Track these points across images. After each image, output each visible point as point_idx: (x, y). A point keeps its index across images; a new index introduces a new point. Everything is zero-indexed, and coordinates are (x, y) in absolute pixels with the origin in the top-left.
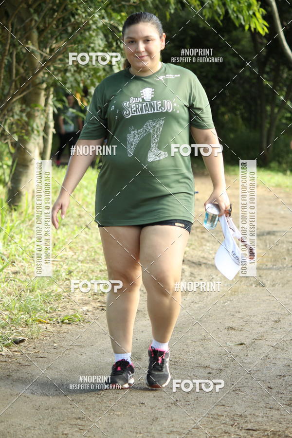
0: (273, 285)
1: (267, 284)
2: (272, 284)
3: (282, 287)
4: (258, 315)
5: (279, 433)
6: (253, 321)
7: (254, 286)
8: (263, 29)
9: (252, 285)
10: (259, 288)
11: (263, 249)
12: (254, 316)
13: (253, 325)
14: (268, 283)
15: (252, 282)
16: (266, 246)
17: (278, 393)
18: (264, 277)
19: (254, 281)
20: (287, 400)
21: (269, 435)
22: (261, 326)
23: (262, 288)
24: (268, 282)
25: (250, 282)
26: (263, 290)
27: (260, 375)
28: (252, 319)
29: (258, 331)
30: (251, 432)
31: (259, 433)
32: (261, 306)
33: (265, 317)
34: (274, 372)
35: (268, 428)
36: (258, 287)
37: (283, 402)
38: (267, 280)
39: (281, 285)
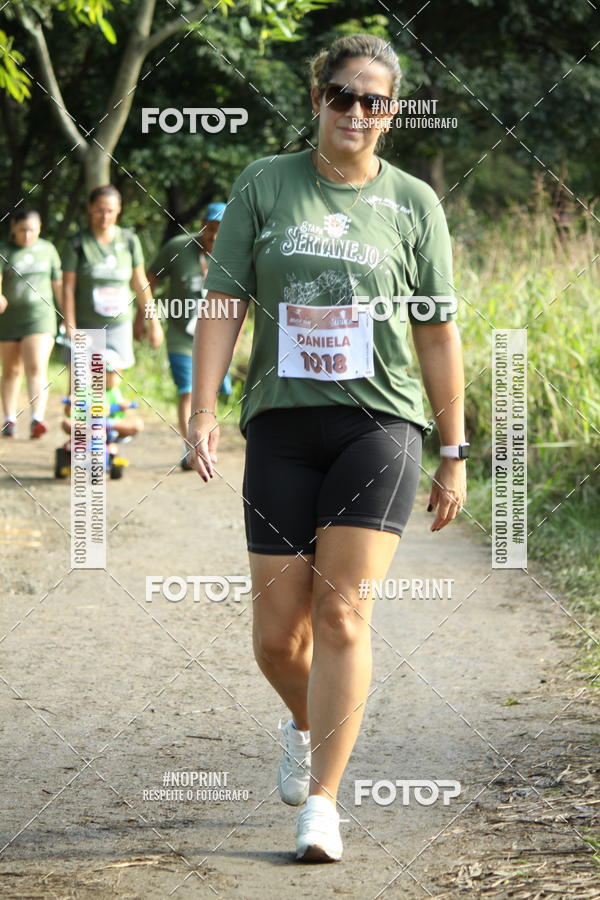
0: (51, 591)
1: (37, 589)
2: (47, 587)
3: (68, 593)
4: (23, 651)
5: (65, 879)
6: (11, 663)
7: (13, 592)
8: (20, 91)
9: (8, 591)
10: (24, 597)
11: (30, 518)
12: (15, 652)
13: (13, 670)
14: (39, 587)
15: (10, 585)
16: (35, 512)
17: (62, 802)
18: (32, 575)
19: (13, 583)
20: (80, 815)
21: (46, 882)
22: (28, 673)
23: (28, 596)
24: (41, 585)
25: (6, 586)
26: (31, 600)
27: (27, 768)
28: (11, 658)
29: (22, 683)
30: (12, 879)
31: (26, 881)
32: (28, 631)
33: (35, 653)
34: (56, 761)
35: (44, 870)
36: (21, 593)
37: (71, 819)
38: (38, 581)
39: (65, 590)
